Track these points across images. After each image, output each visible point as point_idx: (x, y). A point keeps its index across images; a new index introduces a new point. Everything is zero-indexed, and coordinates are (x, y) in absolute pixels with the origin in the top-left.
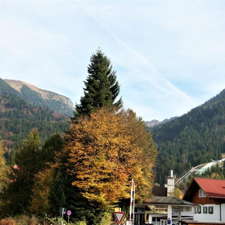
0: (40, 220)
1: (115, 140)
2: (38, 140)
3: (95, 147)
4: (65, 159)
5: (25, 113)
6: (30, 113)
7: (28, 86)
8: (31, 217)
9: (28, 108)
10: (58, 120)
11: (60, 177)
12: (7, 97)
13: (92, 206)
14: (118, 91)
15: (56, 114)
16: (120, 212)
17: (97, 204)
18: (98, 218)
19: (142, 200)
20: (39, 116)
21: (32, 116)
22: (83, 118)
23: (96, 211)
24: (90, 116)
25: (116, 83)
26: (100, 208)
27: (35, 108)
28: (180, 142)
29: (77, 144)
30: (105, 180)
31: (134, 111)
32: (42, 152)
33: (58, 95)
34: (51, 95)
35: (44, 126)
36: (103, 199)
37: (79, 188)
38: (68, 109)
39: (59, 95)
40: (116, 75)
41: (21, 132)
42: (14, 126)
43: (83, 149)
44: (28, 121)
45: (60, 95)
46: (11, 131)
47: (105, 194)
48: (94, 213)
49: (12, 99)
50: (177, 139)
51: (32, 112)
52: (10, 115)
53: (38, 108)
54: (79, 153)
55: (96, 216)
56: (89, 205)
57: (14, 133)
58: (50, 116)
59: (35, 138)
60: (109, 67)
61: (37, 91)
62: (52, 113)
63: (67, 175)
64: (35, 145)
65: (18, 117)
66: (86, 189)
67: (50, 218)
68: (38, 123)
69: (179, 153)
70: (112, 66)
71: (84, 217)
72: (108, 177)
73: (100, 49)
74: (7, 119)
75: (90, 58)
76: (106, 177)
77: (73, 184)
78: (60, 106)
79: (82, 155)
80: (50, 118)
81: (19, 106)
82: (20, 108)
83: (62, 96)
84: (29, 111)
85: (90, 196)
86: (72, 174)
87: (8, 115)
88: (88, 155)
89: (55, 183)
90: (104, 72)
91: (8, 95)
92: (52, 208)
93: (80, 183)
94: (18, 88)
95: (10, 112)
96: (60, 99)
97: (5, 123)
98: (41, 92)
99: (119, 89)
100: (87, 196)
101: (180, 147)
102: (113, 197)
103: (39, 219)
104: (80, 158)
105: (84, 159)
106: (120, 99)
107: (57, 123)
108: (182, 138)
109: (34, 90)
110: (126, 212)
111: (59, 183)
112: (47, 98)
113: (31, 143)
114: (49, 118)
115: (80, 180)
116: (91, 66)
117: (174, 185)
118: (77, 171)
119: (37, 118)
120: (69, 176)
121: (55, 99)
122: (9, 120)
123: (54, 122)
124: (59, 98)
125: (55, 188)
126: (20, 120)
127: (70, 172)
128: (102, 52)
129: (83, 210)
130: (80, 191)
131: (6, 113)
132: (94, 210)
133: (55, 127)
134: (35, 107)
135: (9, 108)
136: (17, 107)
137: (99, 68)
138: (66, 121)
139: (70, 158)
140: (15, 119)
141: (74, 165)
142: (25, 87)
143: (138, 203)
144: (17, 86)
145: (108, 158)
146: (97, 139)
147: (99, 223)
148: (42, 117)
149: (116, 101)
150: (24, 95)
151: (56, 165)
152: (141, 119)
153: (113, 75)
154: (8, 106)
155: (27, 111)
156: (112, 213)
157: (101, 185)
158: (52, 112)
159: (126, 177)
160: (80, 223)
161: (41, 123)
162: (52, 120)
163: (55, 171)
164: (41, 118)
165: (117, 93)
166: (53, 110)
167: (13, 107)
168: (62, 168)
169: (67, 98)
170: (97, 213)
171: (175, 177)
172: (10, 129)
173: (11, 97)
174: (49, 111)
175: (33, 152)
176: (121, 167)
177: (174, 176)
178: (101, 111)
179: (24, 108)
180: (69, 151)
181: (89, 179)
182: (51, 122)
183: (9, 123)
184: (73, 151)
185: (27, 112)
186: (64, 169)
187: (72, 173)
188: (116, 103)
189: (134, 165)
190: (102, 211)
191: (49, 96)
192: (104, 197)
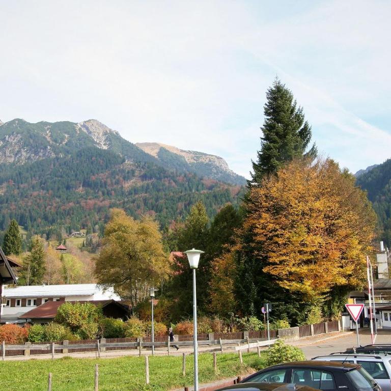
0: (226, 322)
1: (317, 205)
2: (204, 216)
3: (290, 217)
4: (249, 237)
5: (167, 183)
6: (174, 184)
7: (167, 149)
8: (213, 319)
9: (169, 177)
10: (211, 188)
11: (245, 262)
12: (141, 166)
13: (295, 299)
14: (308, 135)
15: (207, 181)
16: (355, 304)
17: (301, 295)
18: (304, 314)
19: (363, 285)
20: (185, 186)
21: (176, 187)
22: (268, 179)
23: (300, 305)
24: (276, 175)
25: (305, 125)
26: (305, 301)
27: (179, 176)
28: (386, 200)
29: (264, 215)
30: (307, 262)
31: (335, 162)
32: (212, 232)
33: (205, 155)
34: (197, 157)
35: (193, 198)
36: (309, 288)
37: (274, 275)
38: (221, 172)
39: (207, 155)
40: (303, 113)
41: (165, 210)
42: (155, 202)
43: (272, 221)
44: (172, 194)
45: (210, 155)
46: (152, 210)
47: (310, 281)
48: (298, 308)
49: (148, 168)
50: (380, 197)
51: (175, 182)
52: (148, 189)
53: (183, 175)
54: (270, 227)
55: (300, 311)
56: (290, 298)
57: (156, 212)
58: (199, 184)
59: (200, 214)
60: (293, 103)
61: (179, 153)
62: (202, 181)
63: (255, 258)
64: (201, 223)
65: (159, 190)
66: (283, 276)
67: (239, 318)
68: (185, 195)
69: (385, 216)
70: (296, 101)
71: (285, 315)
72: (313, 257)
73: (279, 80)
74: (145, 194)
75: (266, 94)
76: (309, 258)
77: (265, 270)
78: (211, 170)
79: (272, 231)
80: (200, 187)
81: (158, 176)
82: (160, 179)
83: (212, 156)
84: (172, 181)
85: (290, 286)
86: (261, 258)
87: (146, 189)
88: (281, 228)
89: (240, 271)
90: (288, 110)
91: (142, 164)
92: (239, 305)
93: (273, 268)
94: (154, 153)
95: (148, 185)
96: (210, 161)
97: (144, 200)
98: (183, 154)
99: (309, 133)
100: (285, 285)
101: (386, 208)
102: (321, 284)
103: (224, 319)
104: (271, 234)
105: (277, 236)
106: (313, 147)
107: (210, 193)
108: (387, 195)
109: (175, 152)
110: (340, 303)
111: (245, 271)
112: (192, 161)
113: (196, 222)
114: (198, 187)
115: (274, 264)
116: (268, 106)
117: (387, 261)
118: (267, 252)
119: (184, 189)
120: (257, 260)
121: (203, 161)
122: (147, 195)
123: (205, 191)
124: (208, 159)
125: (241, 277)
126: (161, 194)
127: (258, 255)
128: (282, 83)
129: (282, 305)
130: (275, 279)
131: (143, 187)
132: (297, 303)
133: (208, 198)
134: (178, 174)
135: (146, 180)
136: (156, 177)
137: (280, 107)
138: (221, 188)
139: (256, 235)
140: (154, 193)
141: (263, 244)
142: (163, 151)
143: (357, 290)
144: (152, 149)
145: (309, 231)
146: (291, 206)
147: (305, 320)
148: (190, 188)
149: (308, 149)
150: (162, 160)
151: (238, 247)
152: (347, 172)
153: (298, 113)
154: (144, 177)
155: (169, 181)
156: (321, 306)
157: (304, 269)
158: (201, 179)
159: (338, 254)
160: (280, 322)
161: (189, 195)
162: (203, 189)
163: (237, 255)
164: (188, 188)
165: (308, 139)
166: (202, 177)
167: (151, 178)
168: (246, 250)
169: (219, 158)
170: (302, 308)
171: (388, 251)
172: (151, 207)
173: (146, 165)
174: (197, 178)
175: (200, 232)
176: (330, 241)
177: (386, 250)
178: (292, 166)
179: (164, 178)
180: (253, 227)
181: (285, 262)
182: (202, 192)
183: (149, 200)
184: (260, 225)
185: (169, 183)
186: (249, 252)
187: (261, 256)
188: (308, 154)
189: (347, 236)
190: (308, 305)
191: (195, 158)
192: (309, 286)
